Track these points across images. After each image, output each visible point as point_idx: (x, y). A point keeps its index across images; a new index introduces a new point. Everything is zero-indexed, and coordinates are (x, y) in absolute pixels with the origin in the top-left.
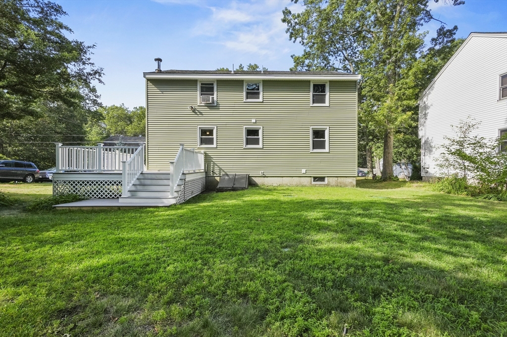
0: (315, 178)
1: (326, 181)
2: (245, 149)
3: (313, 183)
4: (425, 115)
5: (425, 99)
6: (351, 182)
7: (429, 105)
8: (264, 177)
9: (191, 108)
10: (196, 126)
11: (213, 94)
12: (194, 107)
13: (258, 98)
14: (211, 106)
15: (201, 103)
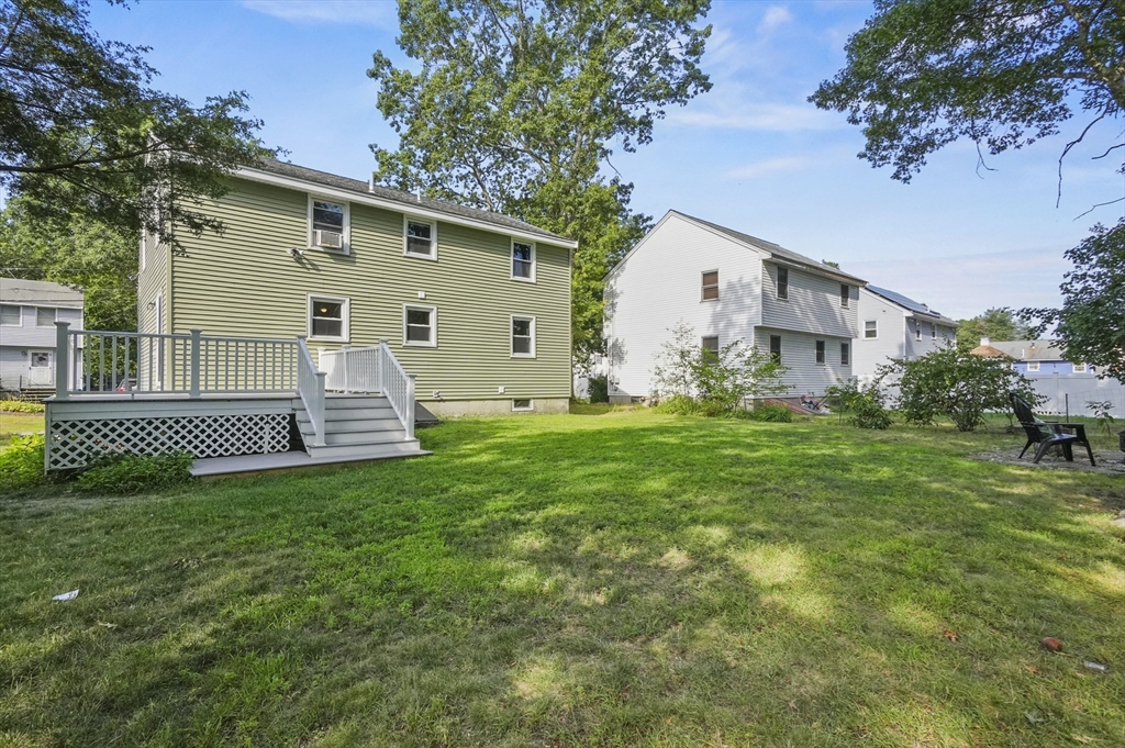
0: (517, 401)
1: (532, 406)
2: (405, 347)
3: (514, 409)
4: (613, 305)
5: (612, 282)
6: (564, 407)
7: (618, 291)
8: (439, 401)
9: (295, 251)
10: (305, 293)
11: (340, 231)
12: (301, 252)
13: (428, 252)
14: (338, 255)
15: (314, 244)
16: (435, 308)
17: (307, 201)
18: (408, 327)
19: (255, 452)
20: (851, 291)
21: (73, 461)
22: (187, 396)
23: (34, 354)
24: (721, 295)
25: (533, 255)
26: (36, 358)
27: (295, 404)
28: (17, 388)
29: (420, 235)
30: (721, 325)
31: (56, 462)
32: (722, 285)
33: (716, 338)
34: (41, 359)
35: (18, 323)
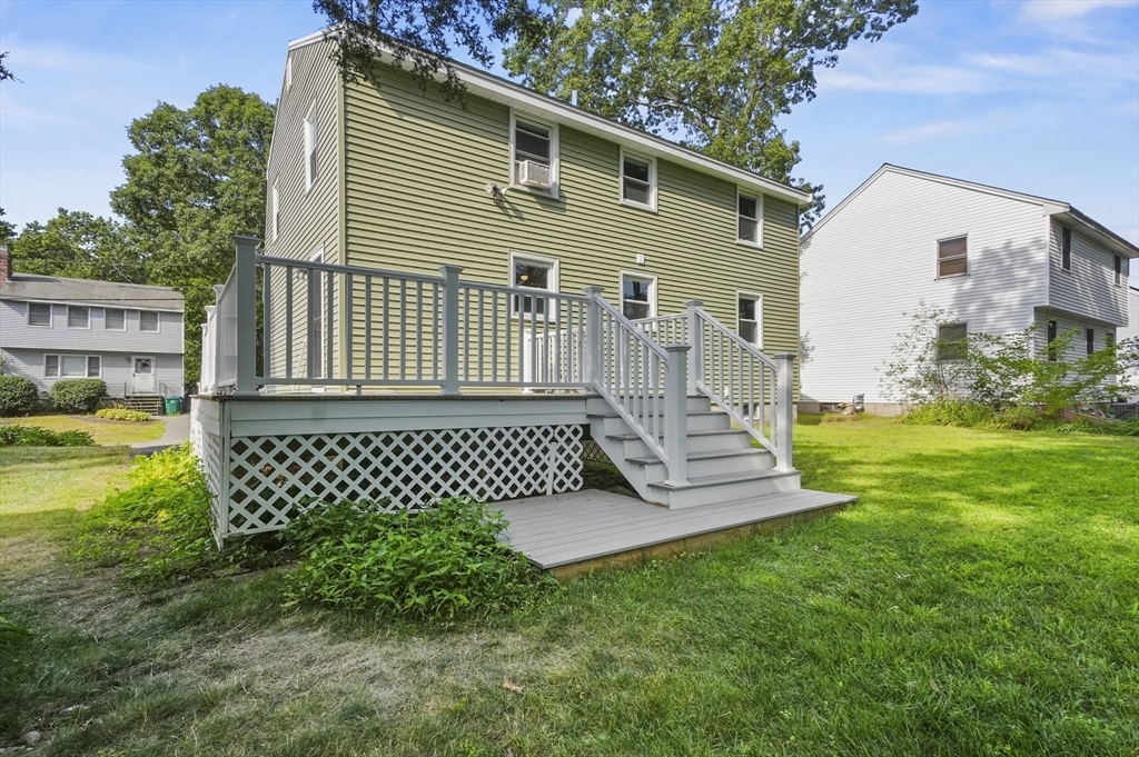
9: (495, 189)
10: (506, 250)
11: (547, 163)
12: (503, 191)
13: (645, 200)
14: (545, 197)
15: (517, 182)
16: (655, 278)
17: (508, 119)
18: (625, 302)
19: (535, 494)
20: (1123, 264)
21: (267, 517)
22: (437, 391)
23: (138, 360)
24: (972, 268)
25: (760, 211)
26: (140, 364)
27: (594, 407)
28: (121, 395)
29: (636, 175)
30: (972, 308)
31: (238, 521)
32: (973, 254)
33: (963, 326)
34: (145, 365)
35: (122, 328)
